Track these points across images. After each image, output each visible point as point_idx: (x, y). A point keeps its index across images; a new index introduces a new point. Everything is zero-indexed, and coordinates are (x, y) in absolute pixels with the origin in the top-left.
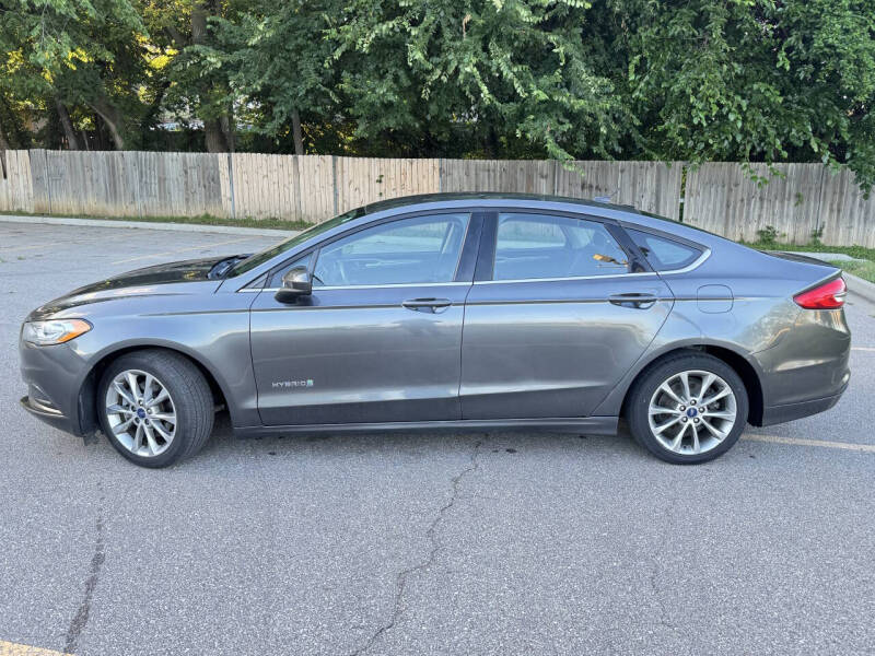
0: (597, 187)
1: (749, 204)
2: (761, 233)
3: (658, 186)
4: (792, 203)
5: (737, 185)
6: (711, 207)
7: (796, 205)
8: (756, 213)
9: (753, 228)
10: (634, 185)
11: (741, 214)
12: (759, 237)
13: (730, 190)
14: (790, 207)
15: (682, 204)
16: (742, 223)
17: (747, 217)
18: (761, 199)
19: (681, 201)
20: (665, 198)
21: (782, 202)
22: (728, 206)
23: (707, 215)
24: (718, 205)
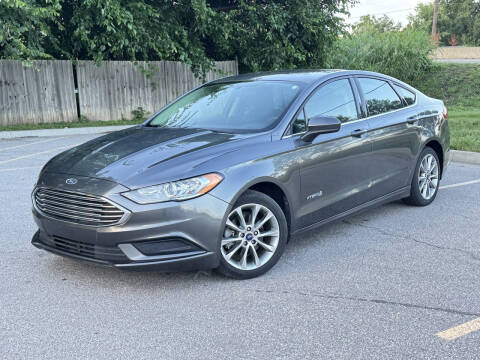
0: (6, 83)
1: (123, 92)
2: (134, 112)
3: (56, 80)
4: (150, 89)
5: (113, 78)
6: (98, 95)
7: (152, 91)
8: (129, 98)
9: (128, 110)
10: (37, 80)
11: (119, 100)
12: (133, 116)
13: (109, 82)
14: (149, 92)
15: (77, 94)
16: (121, 106)
17: (124, 101)
18: (130, 88)
19: (76, 91)
20: (63, 91)
21: (143, 89)
22: (110, 94)
23: (96, 103)
24: (103, 94)
